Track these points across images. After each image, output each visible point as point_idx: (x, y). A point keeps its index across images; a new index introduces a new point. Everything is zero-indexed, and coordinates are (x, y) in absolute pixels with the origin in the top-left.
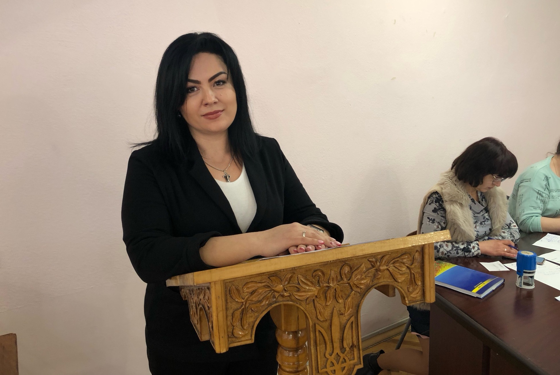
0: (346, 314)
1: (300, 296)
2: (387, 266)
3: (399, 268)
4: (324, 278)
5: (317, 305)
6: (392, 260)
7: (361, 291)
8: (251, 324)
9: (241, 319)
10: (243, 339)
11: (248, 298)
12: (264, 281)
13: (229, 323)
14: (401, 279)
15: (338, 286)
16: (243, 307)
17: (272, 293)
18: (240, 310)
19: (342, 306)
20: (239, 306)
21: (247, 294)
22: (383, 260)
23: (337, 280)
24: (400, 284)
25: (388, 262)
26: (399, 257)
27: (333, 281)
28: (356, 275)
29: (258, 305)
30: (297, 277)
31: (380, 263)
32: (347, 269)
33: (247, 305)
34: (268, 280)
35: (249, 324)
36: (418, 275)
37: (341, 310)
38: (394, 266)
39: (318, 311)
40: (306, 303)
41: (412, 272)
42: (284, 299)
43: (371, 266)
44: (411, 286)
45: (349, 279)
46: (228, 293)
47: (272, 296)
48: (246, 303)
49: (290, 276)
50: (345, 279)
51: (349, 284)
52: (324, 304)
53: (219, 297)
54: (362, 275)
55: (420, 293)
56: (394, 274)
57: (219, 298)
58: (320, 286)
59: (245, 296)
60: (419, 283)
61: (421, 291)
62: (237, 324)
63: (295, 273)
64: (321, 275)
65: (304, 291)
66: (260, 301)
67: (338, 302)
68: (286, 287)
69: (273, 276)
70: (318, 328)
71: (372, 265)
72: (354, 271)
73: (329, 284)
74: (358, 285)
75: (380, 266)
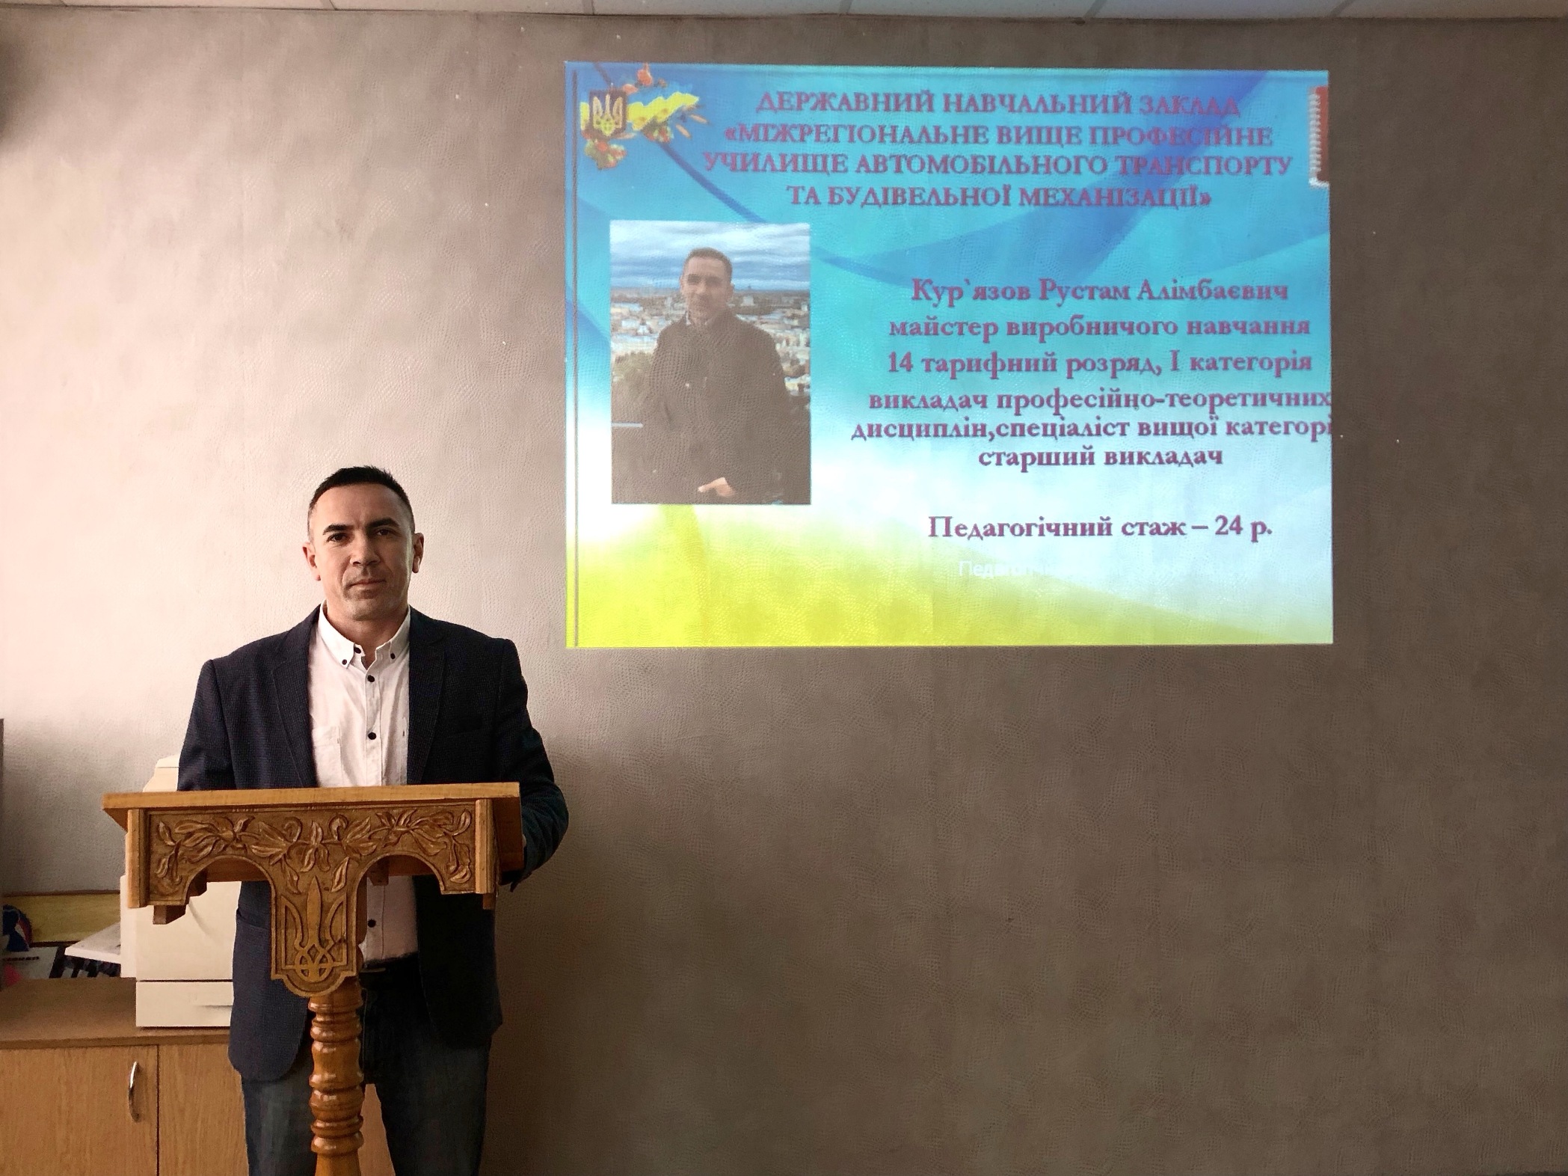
0: (333, 890)
1: (260, 852)
2: (408, 827)
3: (430, 833)
4: (301, 831)
5: (288, 869)
6: (417, 819)
7: (361, 859)
8: (184, 879)
9: (170, 869)
10: (170, 898)
11: (181, 841)
12: (205, 821)
13: (152, 872)
14: (433, 851)
15: (323, 846)
16: (174, 852)
17: (217, 840)
18: (169, 855)
19: (329, 876)
20: (169, 850)
21: (179, 835)
22: (401, 817)
23: (321, 836)
24: (430, 859)
25: (411, 822)
27: (316, 837)
28: (354, 835)
29: (195, 853)
30: (256, 823)
31: (396, 821)
32: (339, 823)
33: (180, 851)
34: (211, 821)
35: (181, 878)
36: (465, 848)
37: (327, 882)
38: (421, 829)
39: (288, 878)
40: (270, 862)
41: (454, 841)
42: (236, 852)
44: (452, 863)
46: (153, 830)
48: (178, 848)
49: (245, 820)
50: (336, 838)
51: (341, 845)
52: (299, 869)
54: (363, 835)
55: (466, 877)
56: (422, 841)
58: (292, 841)
59: (177, 839)
60: (467, 861)
61: (470, 875)
63: (254, 818)
64: (297, 826)
65: (267, 846)
67: (321, 868)
68: (238, 835)
70: (284, 901)
71: (382, 822)
72: (352, 828)
73: (308, 840)
74: (357, 848)
75: (396, 825)
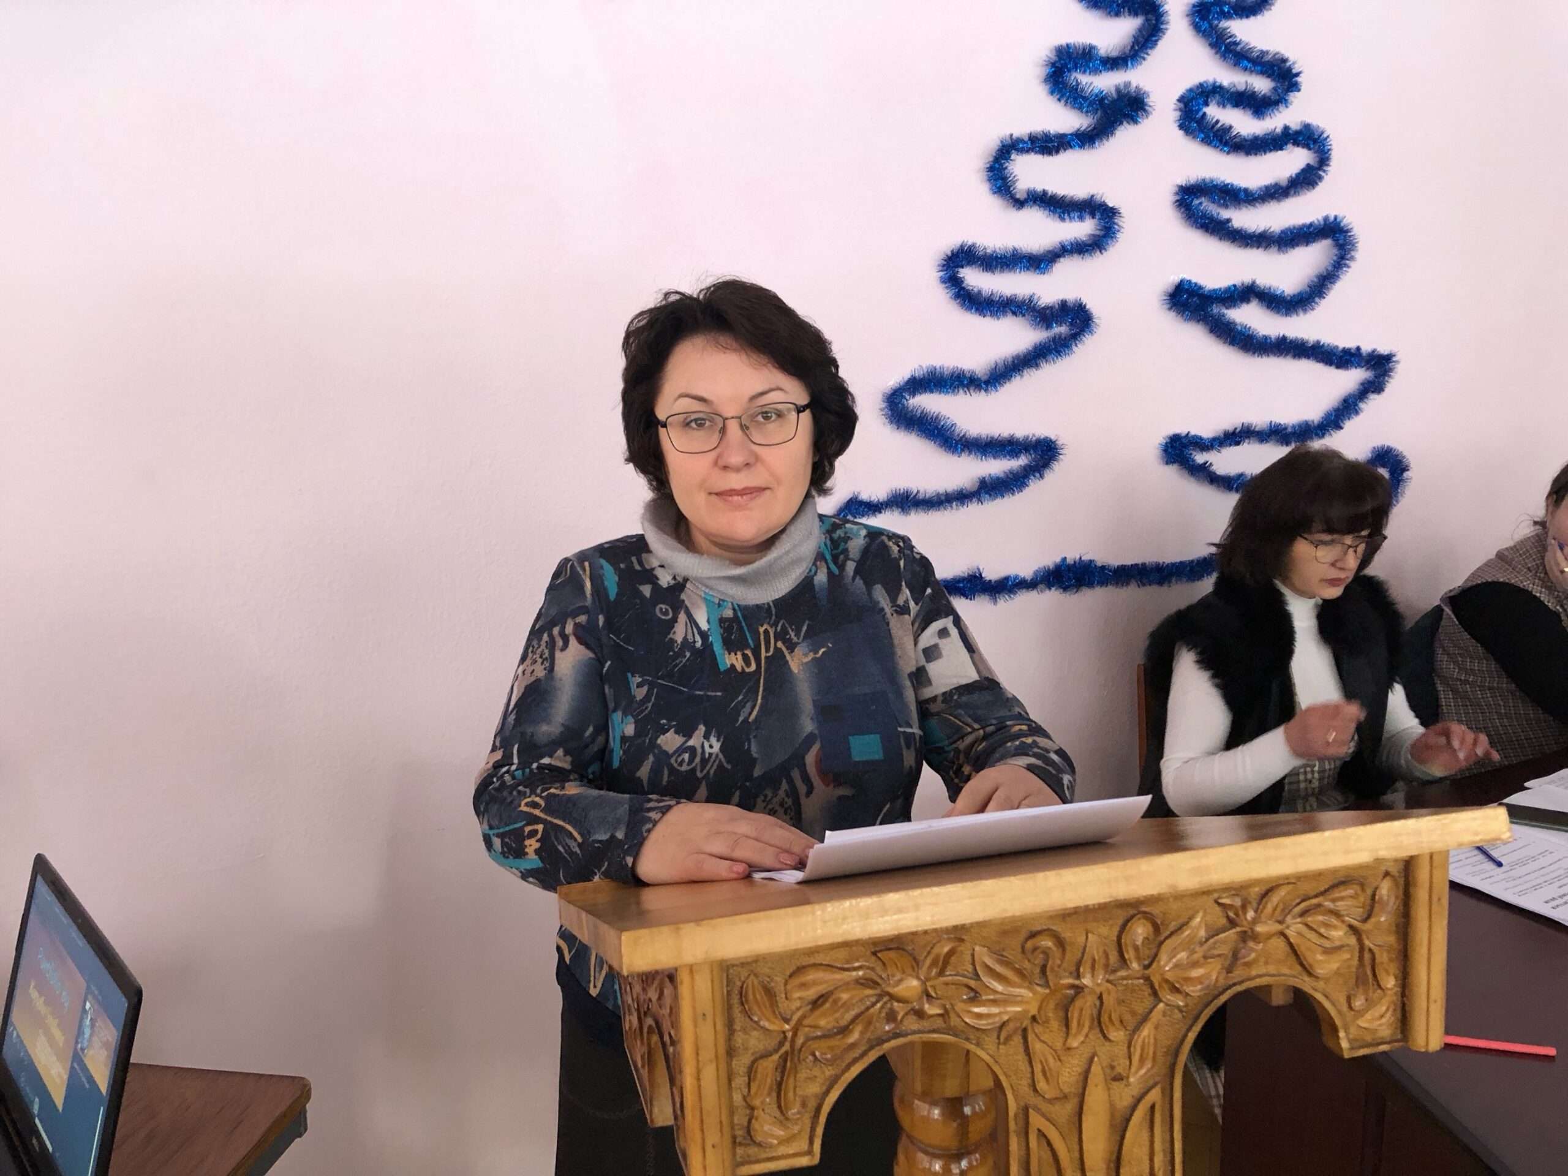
0: (1132, 1080)
1: (979, 1016)
2: (1280, 922)
3: (1322, 930)
4: (1062, 959)
5: (1037, 1046)
6: (1298, 904)
7: (1186, 1005)
8: (812, 1104)
9: (779, 1085)
10: (783, 1150)
11: (804, 1017)
12: (856, 964)
13: (737, 1098)
14: (1326, 966)
15: (1109, 985)
16: (787, 1046)
17: (885, 1003)
18: (776, 1057)
19: (1121, 1050)
20: (773, 1043)
21: (798, 1004)
22: (1266, 903)
23: (1106, 966)
24: (1321, 984)
25: (1283, 910)
26: (1323, 893)
27: (1093, 968)
28: (1173, 954)
29: (835, 1042)
30: (969, 952)
31: (1256, 911)
32: (1140, 931)
33: (800, 1041)
34: (872, 962)
35: (804, 1105)
36: (1385, 955)
37: (1115, 1064)
38: (1307, 925)
39: (1038, 1068)
40: (998, 1038)
41: (1367, 942)
42: (926, 1024)
43: (1224, 921)
44: (1361, 990)
45: (1146, 962)
46: (735, 1000)
47: (883, 1015)
48: (795, 1034)
49: (946, 949)
50: (1135, 965)
51: (1147, 979)
52: (1059, 1045)
53: (704, 1015)
54: (1193, 952)
55: (1388, 1015)
56: (1302, 949)
57: (704, 1020)
58: (1047, 985)
59: (793, 1013)
60: (1390, 982)
61: (1395, 1010)
62: (765, 1101)
63: (962, 940)
64: (1054, 949)
65: (994, 1002)
66: (844, 1030)
67: (1105, 1036)
68: (932, 986)
69: (890, 949)
70: (1036, 1121)
71: (1228, 917)
72: (1166, 938)
73: (1078, 976)
74: (1178, 982)
75: (1255, 921)
